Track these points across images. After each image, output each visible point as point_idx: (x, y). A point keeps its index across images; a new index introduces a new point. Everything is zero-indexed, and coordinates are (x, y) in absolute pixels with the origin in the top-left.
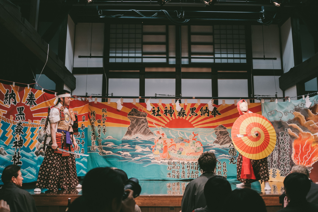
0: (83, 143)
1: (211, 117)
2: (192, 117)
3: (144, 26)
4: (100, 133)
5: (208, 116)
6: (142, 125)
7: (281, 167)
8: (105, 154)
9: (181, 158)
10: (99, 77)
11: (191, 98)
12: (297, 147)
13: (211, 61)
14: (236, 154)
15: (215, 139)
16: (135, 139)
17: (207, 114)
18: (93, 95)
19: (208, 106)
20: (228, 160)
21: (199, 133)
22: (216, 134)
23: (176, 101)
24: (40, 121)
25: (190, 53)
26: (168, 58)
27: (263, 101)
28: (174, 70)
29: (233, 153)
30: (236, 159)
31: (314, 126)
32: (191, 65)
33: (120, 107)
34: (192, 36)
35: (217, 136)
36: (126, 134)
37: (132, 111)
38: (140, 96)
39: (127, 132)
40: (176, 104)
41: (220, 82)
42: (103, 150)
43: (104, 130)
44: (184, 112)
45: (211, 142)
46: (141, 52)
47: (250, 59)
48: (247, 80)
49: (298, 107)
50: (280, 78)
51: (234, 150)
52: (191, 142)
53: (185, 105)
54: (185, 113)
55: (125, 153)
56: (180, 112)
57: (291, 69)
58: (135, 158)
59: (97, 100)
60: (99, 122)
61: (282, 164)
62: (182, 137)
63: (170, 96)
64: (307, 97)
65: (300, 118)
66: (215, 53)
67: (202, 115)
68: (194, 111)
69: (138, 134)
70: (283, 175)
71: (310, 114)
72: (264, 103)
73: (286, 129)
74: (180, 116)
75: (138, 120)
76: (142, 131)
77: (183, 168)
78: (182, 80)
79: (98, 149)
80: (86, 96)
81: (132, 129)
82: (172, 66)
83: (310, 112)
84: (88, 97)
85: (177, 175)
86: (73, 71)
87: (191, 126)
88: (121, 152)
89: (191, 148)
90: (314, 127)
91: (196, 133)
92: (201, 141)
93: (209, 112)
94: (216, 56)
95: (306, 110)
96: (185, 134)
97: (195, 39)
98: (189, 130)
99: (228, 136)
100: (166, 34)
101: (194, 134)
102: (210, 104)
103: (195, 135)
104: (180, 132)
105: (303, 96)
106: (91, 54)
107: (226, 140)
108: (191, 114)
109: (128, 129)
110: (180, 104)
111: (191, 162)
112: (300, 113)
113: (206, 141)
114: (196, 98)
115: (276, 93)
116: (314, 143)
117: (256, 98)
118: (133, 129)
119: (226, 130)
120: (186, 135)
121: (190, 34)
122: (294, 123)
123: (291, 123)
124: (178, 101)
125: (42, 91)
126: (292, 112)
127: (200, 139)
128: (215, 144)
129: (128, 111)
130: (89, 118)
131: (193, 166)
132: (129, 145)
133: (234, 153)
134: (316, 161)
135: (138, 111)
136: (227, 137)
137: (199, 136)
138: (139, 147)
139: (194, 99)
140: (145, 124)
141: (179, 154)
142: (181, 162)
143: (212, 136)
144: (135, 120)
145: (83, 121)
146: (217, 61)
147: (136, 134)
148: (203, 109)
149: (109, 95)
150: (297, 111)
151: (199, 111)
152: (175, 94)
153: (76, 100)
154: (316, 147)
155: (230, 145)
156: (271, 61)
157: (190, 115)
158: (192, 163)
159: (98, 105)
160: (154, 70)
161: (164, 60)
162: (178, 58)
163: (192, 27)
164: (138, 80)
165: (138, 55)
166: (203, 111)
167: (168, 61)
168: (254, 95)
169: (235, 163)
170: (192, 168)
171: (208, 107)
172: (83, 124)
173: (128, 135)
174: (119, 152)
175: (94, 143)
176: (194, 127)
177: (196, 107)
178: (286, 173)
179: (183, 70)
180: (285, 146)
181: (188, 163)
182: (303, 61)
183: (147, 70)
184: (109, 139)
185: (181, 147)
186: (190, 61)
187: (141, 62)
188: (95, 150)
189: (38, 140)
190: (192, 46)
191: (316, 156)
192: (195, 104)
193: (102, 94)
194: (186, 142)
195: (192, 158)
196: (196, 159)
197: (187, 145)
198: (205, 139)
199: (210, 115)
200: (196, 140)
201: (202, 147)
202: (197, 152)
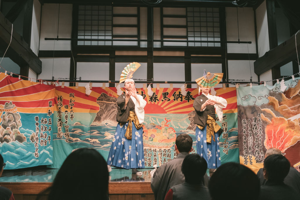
0: (50, 129)
1: (185, 102)
2: (164, 102)
3: (114, 8)
4: (67, 119)
5: (181, 101)
6: (112, 111)
7: (255, 153)
8: (73, 141)
9: (153, 145)
10: (67, 61)
11: (164, 82)
12: (269, 133)
13: (184, 44)
15: (188, 125)
16: (104, 125)
17: (181, 99)
18: (60, 79)
19: (181, 90)
21: (172, 119)
22: (189, 120)
23: (148, 86)
24: (4, 106)
25: (163, 36)
26: (139, 41)
27: (237, 86)
28: (145, 53)
31: (288, 110)
32: (163, 48)
33: (89, 92)
34: (165, 19)
35: (191, 121)
36: (95, 120)
37: (102, 96)
38: (110, 80)
39: (96, 118)
40: (148, 88)
41: (193, 65)
42: (70, 137)
43: (72, 116)
44: (156, 97)
45: (184, 128)
46: (111, 35)
47: (224, 42)
48: (221, 64)
49: (272, 91)
50: (255, 63)
52: (163, 129)
53: (157, 89)
54: (157, 98)
55: (94, 140)
56: (152, 97)
57: (267, 53)
58: (104, 145)
59: (64, 84)
60: (67, 107)
61: (257, 151)
62: (154, 123)
63: (142, 80)
64: (282, 81)
65: (275, 102)
66: (188, 36)
67: (174, 100)
68: (167, 96)
69: (107, 120)
70: (258, 162)
71: (284, 98)
72: (238, 87)
73: (259, 114)
74: (152, 101)
75: (107, 106)
76: (112, 117)
77: (155, 155)
78: (154, 64)
79: (65, 136)
80: (53, 81)
81: (101, 115)
82: (143, 49)
83: (284, 96)
84: (55, 81)
85: (149, 162)
86: (39, 54)
87: (164, 112)
88: (89, 139)
89: (164, 134)
90: (289, 112)
91: (169, 119)
92: (174, 127)
93: (183, 97)
94: (190, 39)
95: (280, 94)
96: (157, 120)
97: (167, 21)
98: (161, 116)
100: (138, 16)
101: (167, 120)
102: (183, 88)
103: (167, 121)
104: (152, 118)
105: (278, 80)
106: (58, 37)
108: (164, 99)
109: (97, 115)
110: (151, 89)
111: (163, 149)
112: (274, 98)
113: (179, 127)
114: (169, 82)
115: (251, 77)
116: (287, 128)
117: (230, 83)
118: (103, 114)
120: (158, 121)
121: (162, 16)
122: (268, 108)
123: (265, 108)
124: (150, 86)
125: (6, 74)
126: (267, 97)
127: (173, 125)
128: (188, 130)
129: (97, 95)
130: (56, 104)
131: (165, 153)
132: (98, 132)
134: (289, 146)
135: (108, 96)
137: (172, 122)
138: (109, 133)
139: (166, 83)
140: (115, 109)
141: (150, 141)
142: (152, 149)
143: (185, 122)
144: (105, 105)
145: (50, 107)
146: (191, 44)
147: (105, 120)
148: (176, 94)
149: (77, 80)
150: (271, 96)
151: (171, 96)
152: (146, 78)
153: (42, 84)
154: (289, 132)
156: (246, 45)
157: (162, 101)
158: (165, 150)
159: (65, 90)
160: (125, 53)
161: (135, 43)
162: (150, 41)
163: (164, 9)
164: (108, 64)
165: (107, 38)
166: (176, 96)
167: (139, 44)
168: (228, 80)
170: (164, 156)
171: (181, 92)
172: (50, 110)
173: (97, 121)
174: (87, 139)
175: (60, 130)
176: (166, 113)
177: (169, 91)
178: (261, 159)
179: (155, 54)
180: (258, 131)
181: (160, 150)
182: (279, 44)
183: (117, 53)
184: (77, 125)
185: (153, 133)
186: (162, 44)
187: (111, 45)
188: (61, 137)
189: (2, 126)
190: (165, 29)
191: (289, 141)
192: (168, 88)
193: (70, 78)
194: (158, 129)
195: (164, 145)
196: (169, 146)
197: (159, 131)
198: (178, 125)
199: (183, 100)
200: (169, 127)
201: (175, 133)
202: (170, 139)
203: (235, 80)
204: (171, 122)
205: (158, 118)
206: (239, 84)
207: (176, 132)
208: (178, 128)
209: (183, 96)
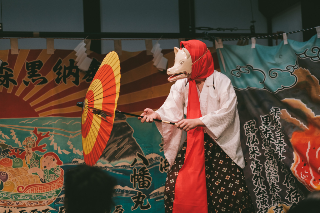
2: (32, 87)
5: (75, 85)
14: (149, 183)
17: (74, 79)
19: (76, 57)
20: (129, 200)
21: (52, 131)
29: (141, 180)
30: (148, 197)
44: (9, 73)
49: (304, 56)
51: (144, 172)
52: (29, 157)
53: (13, 53)
54: (12, 76)
62: (4, 141)
67: (58, 80)
68: (38, 72)
72: (222, 47)
87: (30, 112)
89: (30, 171)
91: (45, 130)
92: (57, 152)
93: (80, 74)
96: (13, 133)
98: (23, 124)
99: (129, 136)
101: (38, 133)
102: (81, 50)
103: (40, 137)
105: (318, 29)
107: (123, 147)
108: (30, 80)
112: (308, 72)
113: (71, 151)
114: (43, 35)
115: (253, 22)
117: (203, 36)
119: (125, 121)
120: (15, 136)
122: (294, 97)
126: (292, 70)
127: (55, 145)
133: (144, 181)
136: (127, 140)
137: (52, 138)
139: (37, 36)
148: (63, 65)
151: (50, 70)
155: (136, 160)
157: (26, 83)
158: (34, 211)
166: (62, 71)
168: (194, 28)
169: (148, 206)
171: (76, 60)
176: (36, 115)
177: (43, 59)
192: (40, 50)
194: (15, 157)
195: (32, 199)
196: (45, 201)
197: (19, 164)
198: (69, 146)
199: (80, 82)
200: (43, 151)
201: (60, 168)
202: (47, 182)
203: (212, 29)
204: (50, 139)
205: (15, 130)
206: (223, 40)
207: (63, 165)
208: (67, 153)
209: (81, 71)
